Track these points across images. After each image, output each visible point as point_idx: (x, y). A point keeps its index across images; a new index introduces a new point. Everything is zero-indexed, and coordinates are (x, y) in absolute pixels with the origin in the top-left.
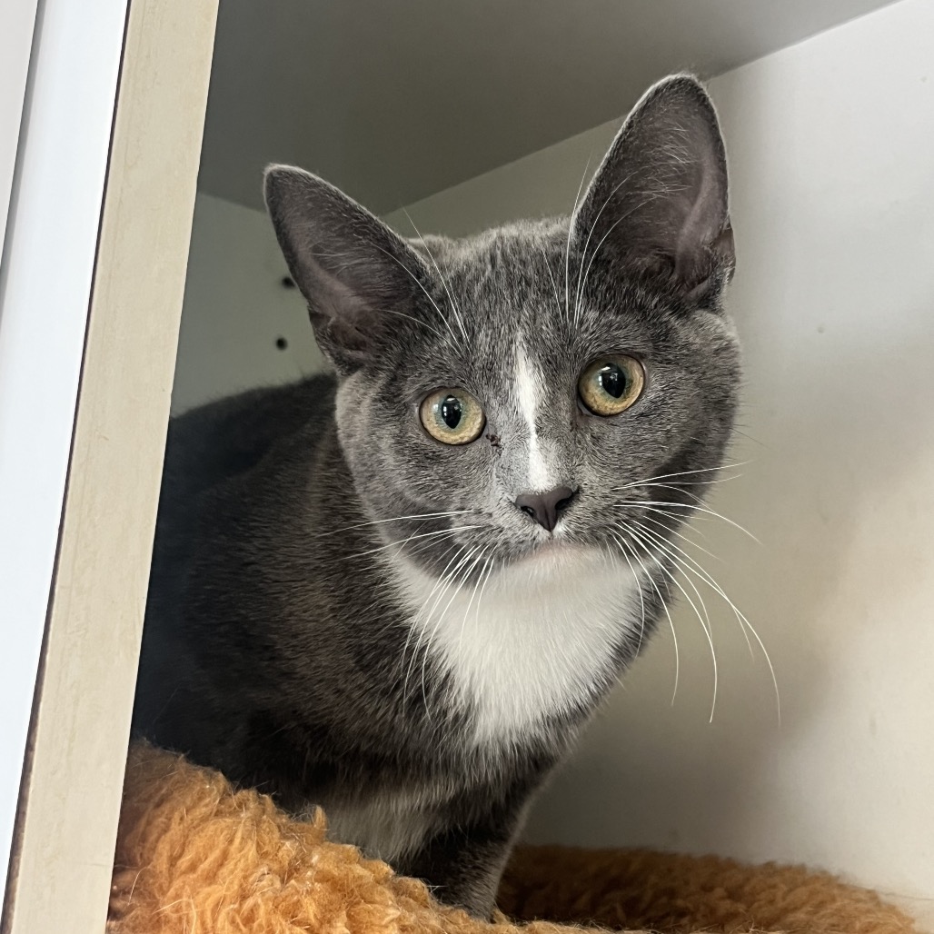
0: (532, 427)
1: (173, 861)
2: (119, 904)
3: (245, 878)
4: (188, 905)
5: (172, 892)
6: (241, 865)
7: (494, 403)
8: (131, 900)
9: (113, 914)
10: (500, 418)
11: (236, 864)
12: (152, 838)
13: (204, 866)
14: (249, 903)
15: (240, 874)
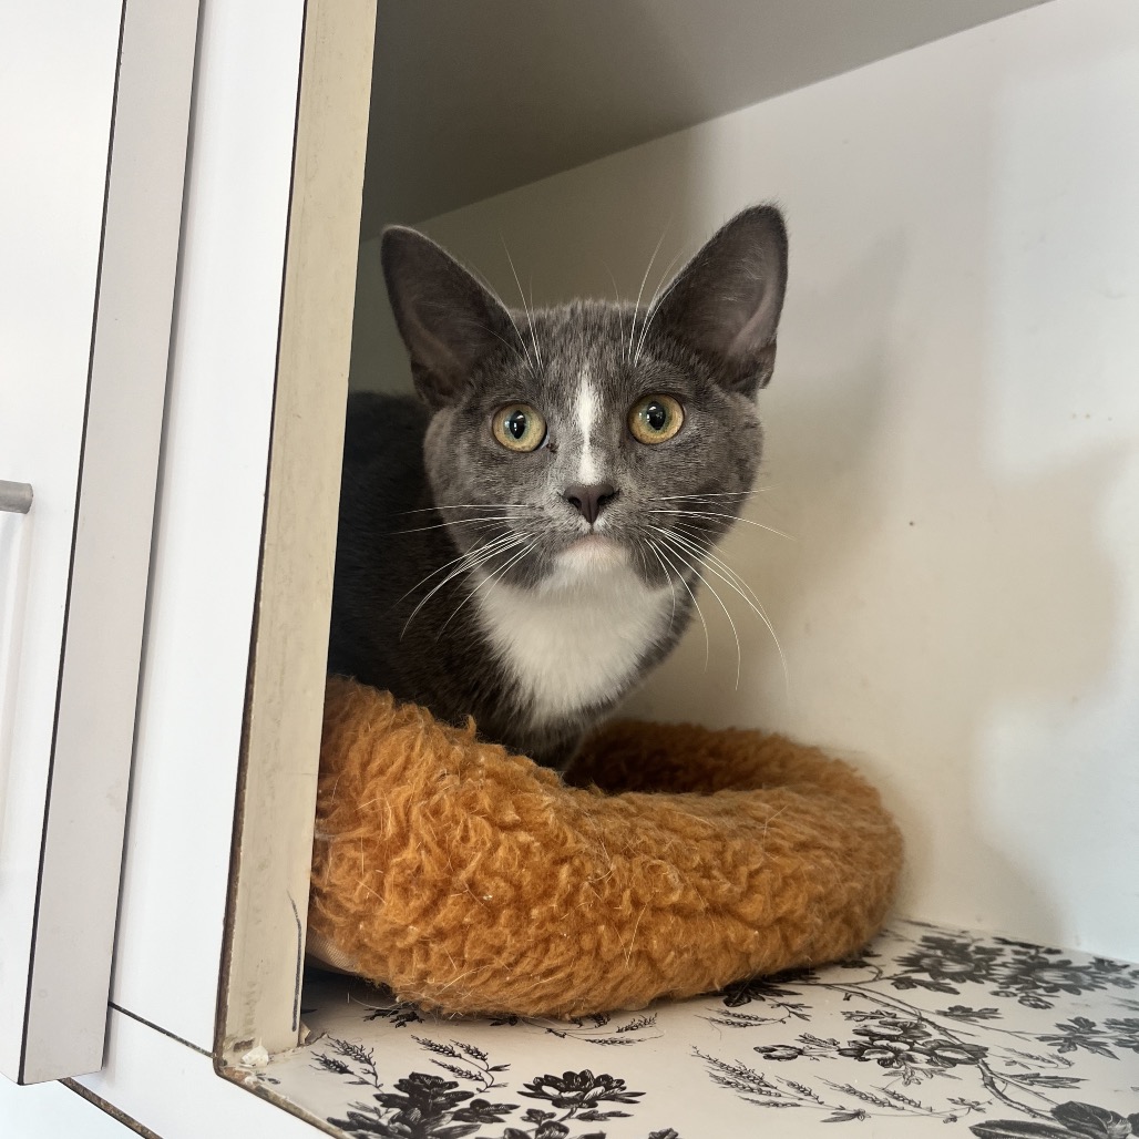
0: (587, 437)
1: (364, 766)
2: (324, 804)
3: (428, 778)
4: (383, 804)
5: (366, 792)
6: (424, 768)
7: (557, 418)
8: (333, 800)
9: (320, 813)
10: (560, 430)
11: (419, 767)
12: (344, 749)
13: (393, 769)
14: (436, 798)
15: (423, 775)
